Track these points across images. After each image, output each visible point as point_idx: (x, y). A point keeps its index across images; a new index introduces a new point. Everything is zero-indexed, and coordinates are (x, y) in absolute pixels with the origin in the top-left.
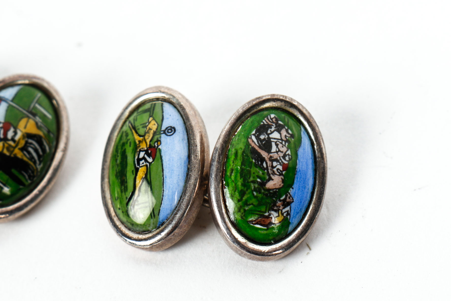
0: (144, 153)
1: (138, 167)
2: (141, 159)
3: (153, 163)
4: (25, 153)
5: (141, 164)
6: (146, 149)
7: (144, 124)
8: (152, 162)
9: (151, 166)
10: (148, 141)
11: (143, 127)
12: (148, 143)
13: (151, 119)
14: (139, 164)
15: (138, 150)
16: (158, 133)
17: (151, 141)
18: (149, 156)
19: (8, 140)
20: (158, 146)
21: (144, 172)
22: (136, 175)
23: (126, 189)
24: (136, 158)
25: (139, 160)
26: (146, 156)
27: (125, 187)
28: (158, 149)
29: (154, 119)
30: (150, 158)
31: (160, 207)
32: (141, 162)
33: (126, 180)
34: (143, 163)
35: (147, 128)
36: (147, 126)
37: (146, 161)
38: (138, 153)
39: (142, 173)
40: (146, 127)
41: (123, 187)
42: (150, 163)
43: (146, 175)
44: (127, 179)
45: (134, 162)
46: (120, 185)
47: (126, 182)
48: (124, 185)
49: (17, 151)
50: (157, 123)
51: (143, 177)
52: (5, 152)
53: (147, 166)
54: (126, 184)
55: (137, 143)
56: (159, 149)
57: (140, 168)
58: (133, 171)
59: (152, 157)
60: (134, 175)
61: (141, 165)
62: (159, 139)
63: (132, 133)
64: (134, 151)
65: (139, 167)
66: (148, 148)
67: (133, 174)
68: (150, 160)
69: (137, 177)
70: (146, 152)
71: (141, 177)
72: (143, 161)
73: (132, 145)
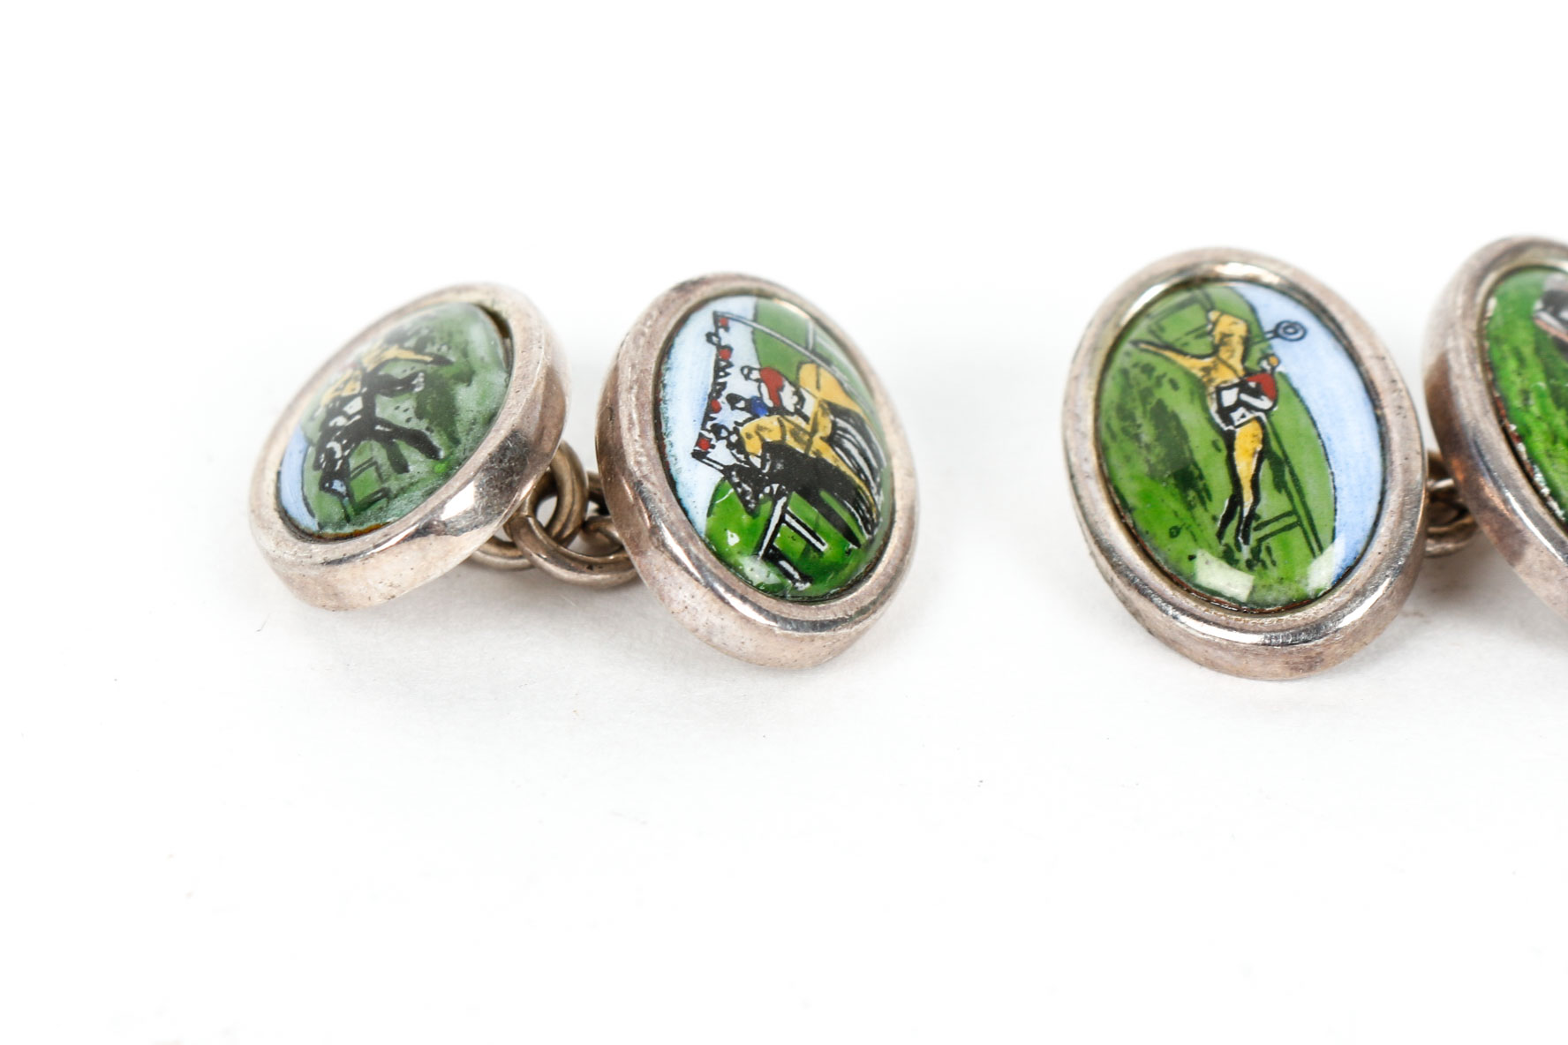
0: (1235, 391)
1: (1229, 431)
2: (1234, 408)
3: (1275, 409)
4: (838, 450)
5: (1239, 420)
6: (1236, 381)
7: (1197, 330)
8: (1271, 409)
9: (1273, 419)
10: (1236, 361)
11: (1200, 336)
12: (1239, 367)
13: (1213, 315)
14: (1229, 421)
15: (1212, 389)
16: (1257, 340)
17: (1244, 359)
18: (1256, 393)
19: (788, 413)
20: (1273, 368)
21: (1254, 436)
22: (1230, 448)
23: (1204, 494)
24: (1213, 408)
25: (1225, 413)
26: (1244, 397)
27: (1199, 493)
28: (1276, 376)
29: (1223, 313)
30: (1262, 400)
31: (1335, 520)
32: (1236, 415)
33: (1196, 473)
34: (1243, 416)
35: (1213, 336)
36: (1212, 331)
37: (1250, 408)
38: (1214, 396)
39: (1250, 439)
40: (1210, 333)
41: (1192, 494)
42: (1267, 412)
43: (1265, 441)
44: (1199, 470)
45: (1211, 420)
46: (1176, 491)
47: (1201, 477)
48: (1194, 487)
49: (818, 444)
50: (1241, 318)
51: (1255, 449)
52: (790, 441)
53: (1258, 419)
54: (1200, 484)
55: (1200, 374)
56: (1281, 374)
57: (1238, 430)
58: (1215, 444)
59: (1266, 395)
60: (1224, 453)
61: (1237, 423)
62: (1270, 352)
63: (1167, 359)
64: (1196, 396)
65: (1231, 428)
66: (1246, 378)
67: (1219, 450)
68: (1264, 403)
69: (1237, 454)
70: (1242, 386)
71: (1251, 452)
72: (1241, 410)
73: (1183, 383)
